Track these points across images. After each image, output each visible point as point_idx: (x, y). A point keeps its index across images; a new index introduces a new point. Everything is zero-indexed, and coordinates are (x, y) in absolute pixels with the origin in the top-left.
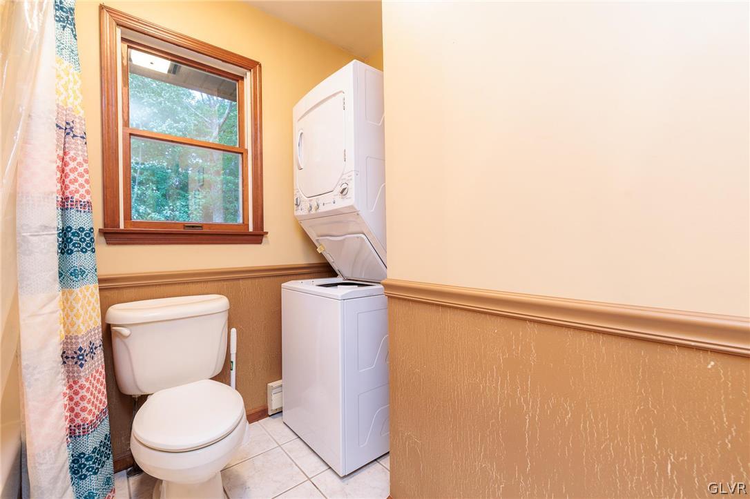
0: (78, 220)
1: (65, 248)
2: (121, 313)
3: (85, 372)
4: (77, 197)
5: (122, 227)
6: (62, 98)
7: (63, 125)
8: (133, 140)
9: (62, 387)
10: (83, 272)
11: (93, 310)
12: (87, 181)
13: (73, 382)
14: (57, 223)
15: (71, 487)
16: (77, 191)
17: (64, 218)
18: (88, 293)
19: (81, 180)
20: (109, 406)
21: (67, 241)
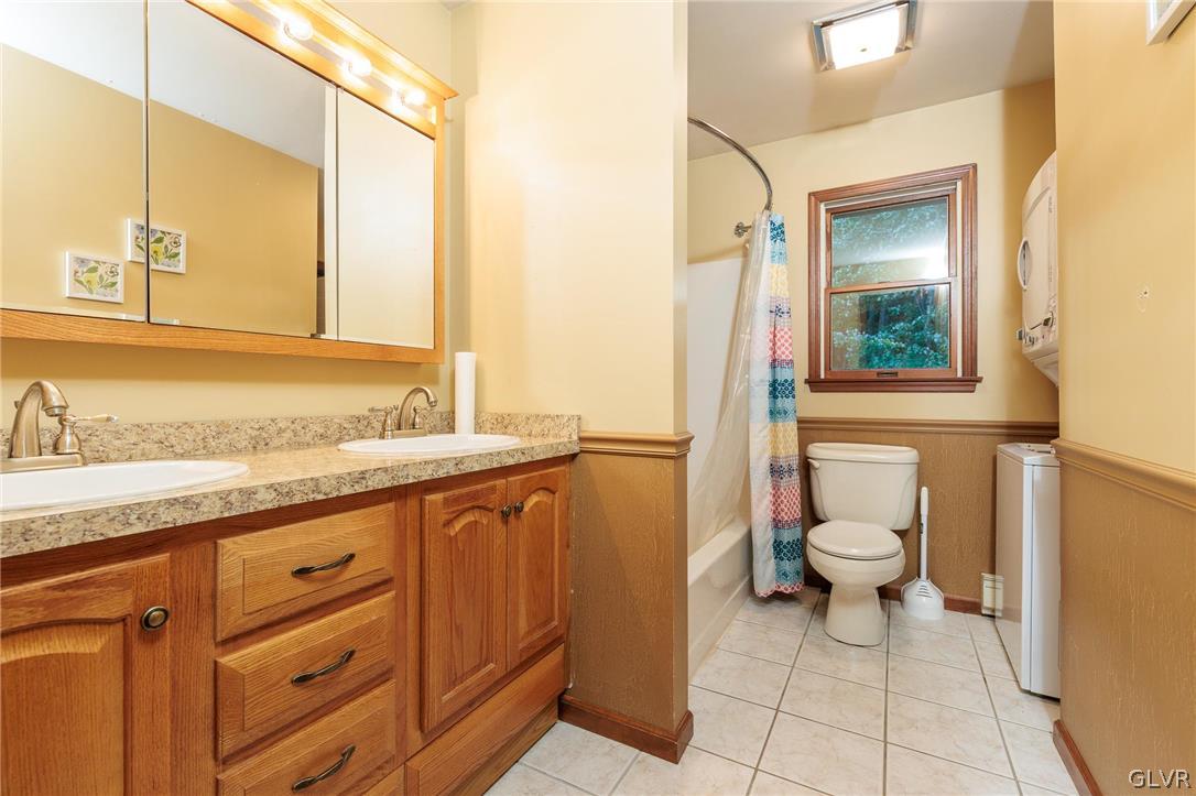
0: (784, 374)
1: (774, 393)
2: (817, 450)
3: (783, 483)
4: (784, 357)
5: (822, 376)
6: (773, 291)
7: (774, 309)
8: (834, 297)
9: (769, 488)
10: (786, 412)
11: (792, 441)
12: (790, 337)
13: (776, 487)
14: (768, 378)
15: (773, 560)
16: (783, 353)
17: (774, 374)
18: (790, 429)
19: (787, 345)
20: (802, 518)
21: (777, 389)
